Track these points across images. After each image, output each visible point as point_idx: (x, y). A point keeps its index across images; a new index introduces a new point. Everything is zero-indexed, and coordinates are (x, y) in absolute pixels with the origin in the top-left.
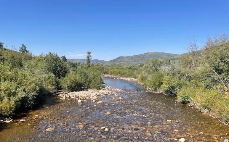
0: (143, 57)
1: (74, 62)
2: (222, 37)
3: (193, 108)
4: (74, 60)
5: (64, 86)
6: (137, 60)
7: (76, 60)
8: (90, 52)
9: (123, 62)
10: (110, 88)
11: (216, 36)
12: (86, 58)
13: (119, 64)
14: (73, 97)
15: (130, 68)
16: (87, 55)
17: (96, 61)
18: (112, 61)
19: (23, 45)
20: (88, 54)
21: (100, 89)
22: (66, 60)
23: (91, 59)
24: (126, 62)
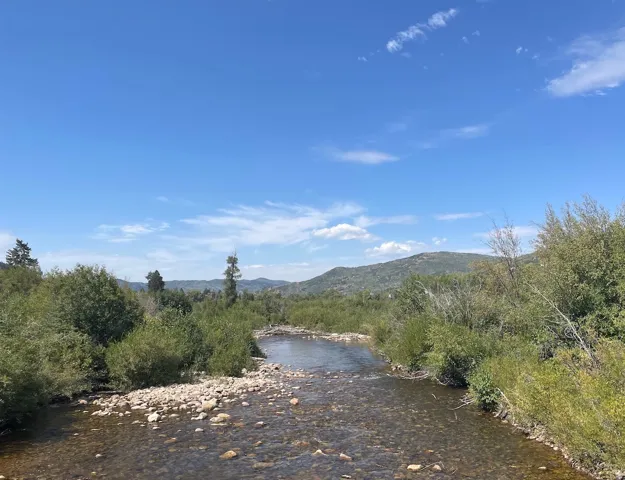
0: (407, 268)
1: (187, 290)
2: (584, 207)
3: (505, 421)
4: (190, 283)
5: (117, 370)
6: (390, 277)
7: (199, 282)
8: (237, 257)
9: (344, 283)
10: (277, 368)
11: (568, 206)
12: (224, 277)
13: (333, 291)
14: (140, 405)
15: (360, 303)
16: (226, 266)
17: (259, 283)
18: (311, 283)
19: (19, 243)
20: (230, 265)
21: (239, 375)
22: (163, 283)
23: (240, 279)
24: (356, 283)
